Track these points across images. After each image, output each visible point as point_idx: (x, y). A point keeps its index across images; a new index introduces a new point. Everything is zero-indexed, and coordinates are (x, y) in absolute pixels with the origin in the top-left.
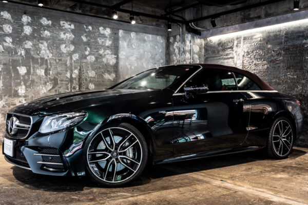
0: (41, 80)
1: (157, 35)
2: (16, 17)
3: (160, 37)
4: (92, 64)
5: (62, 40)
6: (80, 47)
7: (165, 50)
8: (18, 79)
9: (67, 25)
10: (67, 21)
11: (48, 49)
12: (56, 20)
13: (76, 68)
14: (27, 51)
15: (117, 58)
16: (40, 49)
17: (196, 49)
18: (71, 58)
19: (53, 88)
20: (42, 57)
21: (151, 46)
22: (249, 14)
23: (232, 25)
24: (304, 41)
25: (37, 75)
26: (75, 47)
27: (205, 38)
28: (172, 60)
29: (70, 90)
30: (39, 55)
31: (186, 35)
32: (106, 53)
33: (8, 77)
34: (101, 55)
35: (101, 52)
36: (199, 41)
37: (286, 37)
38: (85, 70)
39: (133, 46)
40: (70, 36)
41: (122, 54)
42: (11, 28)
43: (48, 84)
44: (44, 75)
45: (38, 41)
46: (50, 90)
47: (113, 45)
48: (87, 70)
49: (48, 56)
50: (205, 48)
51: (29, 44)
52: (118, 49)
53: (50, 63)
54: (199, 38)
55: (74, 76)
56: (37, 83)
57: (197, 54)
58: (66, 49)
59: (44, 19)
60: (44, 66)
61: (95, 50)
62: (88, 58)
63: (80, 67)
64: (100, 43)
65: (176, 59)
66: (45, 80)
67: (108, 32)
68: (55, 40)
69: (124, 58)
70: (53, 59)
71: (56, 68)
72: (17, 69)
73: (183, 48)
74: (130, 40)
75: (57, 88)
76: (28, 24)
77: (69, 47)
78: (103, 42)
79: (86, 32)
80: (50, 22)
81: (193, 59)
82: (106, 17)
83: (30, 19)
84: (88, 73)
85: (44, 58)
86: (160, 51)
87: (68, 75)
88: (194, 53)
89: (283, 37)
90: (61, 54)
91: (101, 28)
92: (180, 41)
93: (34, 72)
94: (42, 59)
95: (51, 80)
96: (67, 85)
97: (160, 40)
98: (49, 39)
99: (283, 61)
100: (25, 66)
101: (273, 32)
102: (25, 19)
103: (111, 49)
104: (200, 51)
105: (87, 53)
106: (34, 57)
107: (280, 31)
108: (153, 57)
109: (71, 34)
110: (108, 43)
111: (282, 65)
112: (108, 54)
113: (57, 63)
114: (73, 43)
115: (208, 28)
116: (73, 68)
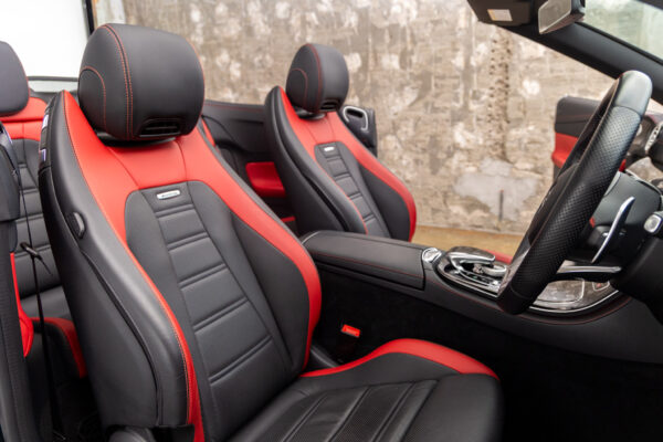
0: (390, 81)
13: (480, 39)
14: (362, 15)
16: (389, 4)
19: (420, 98)
20: (394, 22)
25: (382, 70)
29: (461, 102)
30: (385, 18)
43: (407, 88)
44: (397, 66)
46: (412, 104)
49: (408, 18)
53: (412, 34)
55: (475, 62)
56: (383, 87)
60: (399, 46)
66: (400, 80)
70: (421, 24)
71: (427, 46)
75: (429, 98)
85: (398, 25)
87: (459, 61)
93: (377, 63)
94: (394, 28)
95: (415, 79)
96: (455, 87)
100: (359, 52)
106: (376, 28)
116: (474, 39)
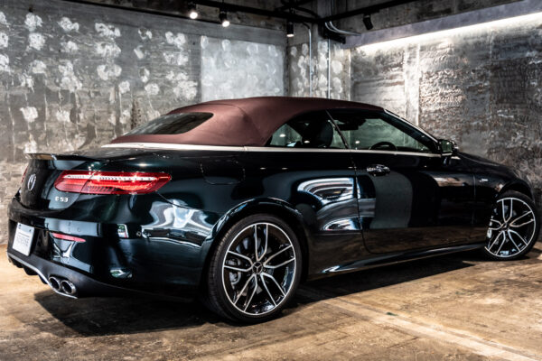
0: (63, 131)
1: (269, 43)
2: (14, 18)
3: (274, 47)
4: (155, 100)
5: (100, 57)
6: (132, 69)
7: (282, 71)
8: (22, 130)
9: (107, 30)
10: (107, 23)
11: (76, 74)
12: (87, 22)
13: (125, 107)
14: (38, 79)
15: (199, 87)
16: (60, 75)
17: (337, 67)
18: (117, 90)
19: (86, 143)
20: (65, 88)
21: (257, 63)
22: (431, 6)
23: (401, 25)
24: (528, 54)
25: (56, 121)
26: (123, 70)
27: (353, 48)
28: (295, 87)
30: (58, 85)
31: (320, 43)
32: (178, 79)
33: (5, 126)
34: (169, 83)
35: (170, 77)
36: (342, 53)
37: (495, 47)
38: (141, 109)
39: (226, 64)
40: (113, 50)
41: (207, 80)
42: (7, 38)
43: (76, 136)
44: (69, 120)
45: (57, 60)
46: (81, 147)
47: (191, 64)
48: (145, 110)
49: (76, 88)
50: (352, 65)
51: (40, 67)
52: (200, 71)
53: (79, 99)
54: (342, 48)
55: (122, 121)
56: (57, 135)
57: (338, 76)
58: (106, 74)
59: (66, 19)
60: (70, 106)
61: (160, 74)
62: (146, 88)
63: (134, 106)
64: (168, 61)
65: (303, 86)
66: (71, 129)
67: (180, 40)
68: (88, 59)
69: (210, 87)
70: (85, 92)
71: (91, 107)
72: (21, 112)
73: (315, 67)
74: (221, 53)
75: (92, 144)
76: (38, 30)
77: (113, 70)
78: (172, 59)
79: (141, 42)
80: (76, 26)
81: (332, 86)
82: (177, 13)
83: (40, 21)
84: (147, 115)
85: (68, 91)
86: (275, 71)
87: (113, 120)
88: (334, 75)
89: (491, 47)
90: (98, 82)
91: (168, 35)
92: (308, 54)
93: (52, 116)
94: (65, 92)
95: (82, 130)
96: (111, 137)
97: (274, 53)
98: (76, 56)
99: (491, 90)
100: (35, 106)
101: (473, 38)
102: (32, 21)
103: (188, 71)
104: (345, 71)
105: (145, 79)
106: (50, 90)
107: (485, 36)
108: (262, 82)
109: (116, 46)
110: (182, 60)
111: (488, 95)
112: (182, 80)
113: (91, 99)
114: (119, 61)
115: (358, 31)
116: (121, 107)
